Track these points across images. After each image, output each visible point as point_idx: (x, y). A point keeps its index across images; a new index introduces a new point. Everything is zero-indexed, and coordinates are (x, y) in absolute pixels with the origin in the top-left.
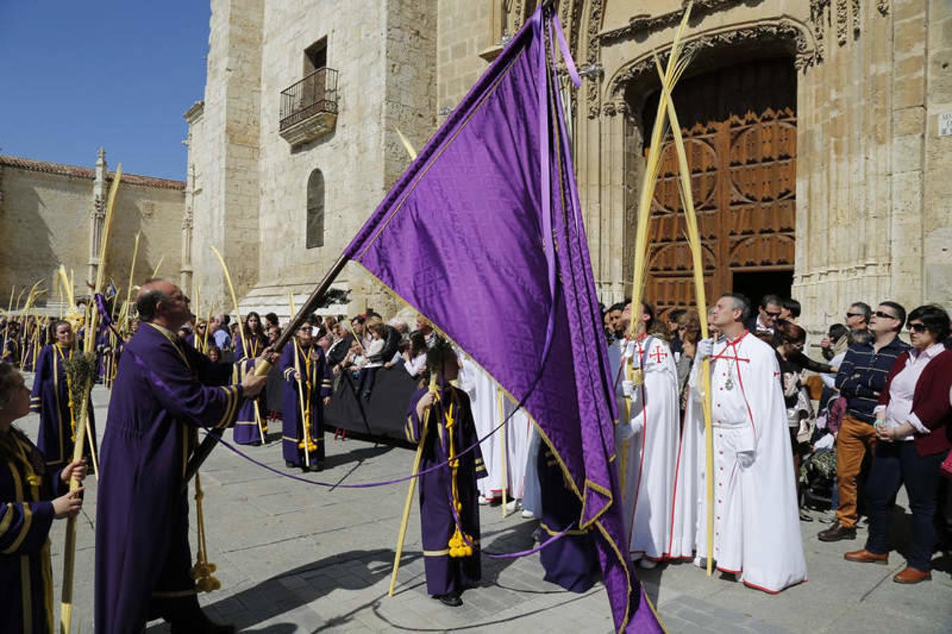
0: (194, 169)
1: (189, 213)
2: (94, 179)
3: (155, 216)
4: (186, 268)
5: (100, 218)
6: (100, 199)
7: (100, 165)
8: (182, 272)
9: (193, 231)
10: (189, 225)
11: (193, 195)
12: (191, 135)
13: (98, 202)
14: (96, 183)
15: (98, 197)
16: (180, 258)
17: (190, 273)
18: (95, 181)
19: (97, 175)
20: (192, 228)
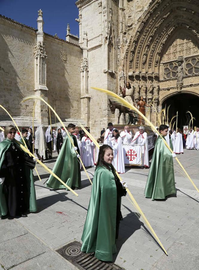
0: (87, 35)
1: (86, 62)
2: (37, 30)
3: (67, 62)
4: (87, 95)
5: (42, 58)
6: (42, 45)
7: (40, 21)
8: (81, 98)
9: (89, 73)
10: (86, 69)
11: (88, 51)
12: (81, 15)
13: (41, 46)
14: (39, 34)
15: (40, 43)
16: (80, 89)
17: (89, 99)
18: (37, 32)
19: (39, 29)
20: (88, 71)
